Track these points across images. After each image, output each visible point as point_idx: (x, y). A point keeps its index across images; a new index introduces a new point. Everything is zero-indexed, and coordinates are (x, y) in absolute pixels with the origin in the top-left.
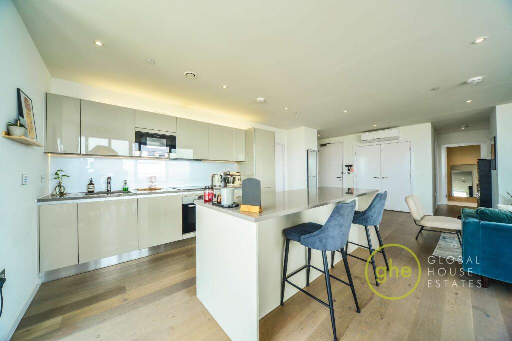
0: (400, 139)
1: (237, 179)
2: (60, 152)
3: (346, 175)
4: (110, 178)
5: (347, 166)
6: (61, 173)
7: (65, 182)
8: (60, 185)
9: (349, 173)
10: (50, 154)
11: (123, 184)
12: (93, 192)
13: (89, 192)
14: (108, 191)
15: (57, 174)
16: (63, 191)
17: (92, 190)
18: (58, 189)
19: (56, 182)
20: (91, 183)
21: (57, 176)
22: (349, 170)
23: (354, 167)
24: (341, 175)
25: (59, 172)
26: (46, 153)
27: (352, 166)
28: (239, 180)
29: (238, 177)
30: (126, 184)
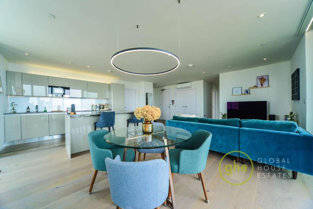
0: (192, 88)
1: (105, 107)
2: (14, 95)
3: (171, 105)
4: (37, 106)
5: (172, 101)
6: (14, 104)
7: (16, 107)
8: (13, 109)
9: (173, 105)
10: (9, 96)
11: (44, 108)
12: (29, 112)
13: (27, 112)
14: (36, 112)
15: (12, 104)
16: (15, 111)
17: (28, 111)
18: (13, 110)
19: (12, 107)
20: (28, 108)
21: (12, 105)
22: (173, 103)
23: (175, 102)
24: (169, 106)
25: (13, 103)
26: (7, 95)
27: (174, 101)
28: (106, 107)
29: (105, 106)
30: (45, 109)
